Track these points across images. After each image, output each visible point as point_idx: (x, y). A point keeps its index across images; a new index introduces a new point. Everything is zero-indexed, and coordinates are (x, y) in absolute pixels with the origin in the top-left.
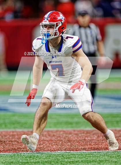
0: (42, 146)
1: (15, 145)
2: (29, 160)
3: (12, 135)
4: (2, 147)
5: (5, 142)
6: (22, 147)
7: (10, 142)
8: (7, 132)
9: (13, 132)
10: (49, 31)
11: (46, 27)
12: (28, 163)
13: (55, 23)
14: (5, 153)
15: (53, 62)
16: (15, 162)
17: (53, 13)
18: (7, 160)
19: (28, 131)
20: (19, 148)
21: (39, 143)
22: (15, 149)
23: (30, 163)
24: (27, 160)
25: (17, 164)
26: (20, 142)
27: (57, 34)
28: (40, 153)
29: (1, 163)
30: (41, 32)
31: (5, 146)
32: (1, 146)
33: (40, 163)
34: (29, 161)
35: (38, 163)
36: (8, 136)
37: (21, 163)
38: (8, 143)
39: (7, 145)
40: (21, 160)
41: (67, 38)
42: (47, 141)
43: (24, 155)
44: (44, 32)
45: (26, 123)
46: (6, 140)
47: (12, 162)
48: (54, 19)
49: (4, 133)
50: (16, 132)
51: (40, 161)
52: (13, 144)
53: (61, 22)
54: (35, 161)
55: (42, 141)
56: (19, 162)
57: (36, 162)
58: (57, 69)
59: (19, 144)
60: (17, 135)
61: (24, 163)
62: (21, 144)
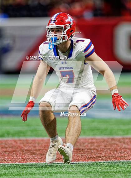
0: (123, 155)
1: (94, 153)
2: (109, 169)
3: (91, 142)
4: (80, 156)
5: (84, 150)
6: (101, 156)
7: (89, 150)
8: (86, 139)
9: (92, 139)
10: (57, 35)
11: (53, 31)
12: (108, 172)
13: (63, 26)
14: (84, 162)
15: (63, 69)
16: (94, 171)
17: (60, 15)
18: (85, 169)
19: (109, 139)
20: (98, 157)
21: (121, 152)
22: (94, 157)
23: (110, 172)
24: (107, 169)
25: (97, 173)
26: (99, 150)
27: (65, 38)
28: (121, 162)
29: (79, 172)
30: (48, 37)
31: (83, 154)
32: (79, 154)
33: (121, 173)
34: (109, 171)
35: (119, 173)
36: (87, 144)
37: (101, 172)
38: (86, 151)
39: (85, 153)
40: (101, 169)
41: (78, 41)
42: (129, 149)
43: (103, 164)
44: (51, 36)
45: (106, 130)
46: (84, 148)
47: (91, 172)
48: (62, 21)
49: (82, 140)
50: (95, 139)
51: (121, 170)
52: (92, 152)
53: (70, 25)
54: (115, 171)
55: (123, 149)
56: (98, 171)
57: (117, 172)
58: (67, 76)
59: (99, 152)
60: (97, 142)
61: (103, 173)
62: (100, 152)
